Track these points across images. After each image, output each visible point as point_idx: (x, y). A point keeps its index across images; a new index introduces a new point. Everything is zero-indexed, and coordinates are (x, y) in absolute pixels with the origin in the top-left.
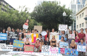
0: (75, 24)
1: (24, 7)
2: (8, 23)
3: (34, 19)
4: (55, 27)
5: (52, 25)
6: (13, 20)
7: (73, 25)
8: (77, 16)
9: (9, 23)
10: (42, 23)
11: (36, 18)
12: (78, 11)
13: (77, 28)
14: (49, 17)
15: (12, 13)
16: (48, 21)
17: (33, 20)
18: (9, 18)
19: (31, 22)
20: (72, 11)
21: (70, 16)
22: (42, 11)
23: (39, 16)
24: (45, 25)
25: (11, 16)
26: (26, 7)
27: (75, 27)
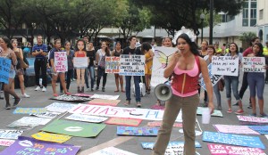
4: (191, 19)
7: (249, 9)
10: (153, 7)
13: (262, 17)
19: (120, 7)
27: (254, 13)
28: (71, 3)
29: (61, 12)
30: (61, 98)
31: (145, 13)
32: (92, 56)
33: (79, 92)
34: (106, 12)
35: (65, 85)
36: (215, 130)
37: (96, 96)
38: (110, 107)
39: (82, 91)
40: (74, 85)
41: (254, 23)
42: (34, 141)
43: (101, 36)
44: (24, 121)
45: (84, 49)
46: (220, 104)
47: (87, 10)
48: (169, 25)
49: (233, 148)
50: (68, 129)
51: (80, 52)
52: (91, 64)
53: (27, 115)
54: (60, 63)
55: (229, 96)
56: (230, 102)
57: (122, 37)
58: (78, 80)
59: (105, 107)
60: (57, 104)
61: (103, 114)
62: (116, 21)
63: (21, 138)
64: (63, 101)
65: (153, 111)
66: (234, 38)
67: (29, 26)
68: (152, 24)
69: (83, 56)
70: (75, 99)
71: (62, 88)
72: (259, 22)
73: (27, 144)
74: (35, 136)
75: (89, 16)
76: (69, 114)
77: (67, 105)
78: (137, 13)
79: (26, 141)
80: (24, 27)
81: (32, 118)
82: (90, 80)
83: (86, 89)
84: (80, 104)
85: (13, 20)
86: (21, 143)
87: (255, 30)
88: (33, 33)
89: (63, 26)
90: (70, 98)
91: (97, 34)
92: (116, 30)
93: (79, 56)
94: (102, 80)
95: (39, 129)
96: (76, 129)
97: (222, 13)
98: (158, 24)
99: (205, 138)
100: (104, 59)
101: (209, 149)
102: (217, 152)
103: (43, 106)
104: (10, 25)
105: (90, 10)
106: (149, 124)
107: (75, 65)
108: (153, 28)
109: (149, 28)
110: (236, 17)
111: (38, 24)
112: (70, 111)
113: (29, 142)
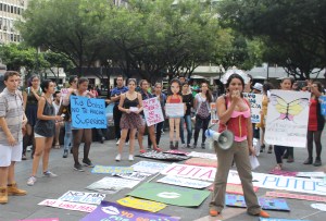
2: (138, 48)
5: (306, 47)
6: (152, 35)
9: (142, 48)
10: (267, 37)
14: (295, 16)
16: (289, 30)
17: (230, 30)
18: (138, 28)
19: (222, 38)
23: (253, 13)
24: (277, 48)
25: (145, 23)
28: (159, 34)
29: (145, 45)
30: (149, 155)
31: (255, 45)
32: (189, 101)
33: (172, 148)
34: (203, 44)
37: (193, 154)
38: (214, 170)
39: (176, 148)
40: (165, 139)
42: (121, 208)
43: (195, 77)
44: (105, 183)
45: (179, 93)
47: (179, 42)
48: (289, 61)
50: (161, 195)
51: (175, 97)
52: (188, 112)
53: (109, 175)
58: (171, 134)
59: (208, 169)
60: (146, 162)
61: (205, 178)
62: (217, 56)
63: (104, 203)
64: (152, 159)
65: (272, 177)
67: (104, 63)
68: (264, 61)
69: (177, 101)
70: (168, 157)
71: (150, 143)
73: (112, 211)
74: (121, 202)
75: (181, 49)
76: (161, 176)
77: (158, 164)
78: (244, 45)
79: (111, 208)
80: (98, 64)
81: (115, 179)
82: (185, 133)
83: (180, 145)
84: (174, 164)
85: (85, 57)
86: (104, 209)
88: (109, 72)
89: (147, 63)
90: (160, 156)
91: (191, 73)
92: (215, 69)
94: (201, 134)
95: (125, 193)
96: (173, 196)
98: (273, 60)
100: (204, 105)
104: (81, 63)
105: (183, 42)
106: (268, 193)
107: (167, 113)
108: (265, 65)
109: (260, 65)
111: (115, 61)
112: (163, 173)
113: (115, 209)
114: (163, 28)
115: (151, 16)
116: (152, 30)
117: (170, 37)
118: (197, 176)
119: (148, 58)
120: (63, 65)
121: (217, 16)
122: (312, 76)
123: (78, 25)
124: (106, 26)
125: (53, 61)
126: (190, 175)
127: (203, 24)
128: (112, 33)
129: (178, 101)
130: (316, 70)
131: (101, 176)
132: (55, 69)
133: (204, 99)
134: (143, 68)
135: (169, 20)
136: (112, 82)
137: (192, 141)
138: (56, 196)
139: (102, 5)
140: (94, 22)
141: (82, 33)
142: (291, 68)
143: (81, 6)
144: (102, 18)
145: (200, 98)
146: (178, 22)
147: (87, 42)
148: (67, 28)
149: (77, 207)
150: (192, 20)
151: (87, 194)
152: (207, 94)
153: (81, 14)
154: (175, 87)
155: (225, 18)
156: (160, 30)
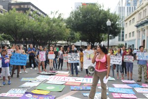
0: (123, 32)
1: (57, 12)
2: (38, 34)
3: (70, 28)
4: (98, 37)
5: (93, 36)
6: (43, 30)
7: (121, 34)
8: (126, 22)
10: (81, 32)
11: (72, 26)
12: (128, 15)
13: (126, 38)
15: (41, 21)
18: (38, 27)
19: (67, 32)
20: (119, 17)
21: (117, 23)
22: (81, 17)
23: (77, 24)
24: (84, 36)
25: (40, 26)
26: (59, 13)
27: (123, 36)
28: (45, 30)
29: (40, 33)
30: (42, 73)
31: (77, 35)
32: (56, 53)
33: (51, 70)
34: (61, 34)
35: (44, 67)
36: (113, 87)
37: (58, 72)
38: (66, 77)
40: (48, 67)
41: (123, 40)
42: (33, 94)
43: (57, 45)
44: (26, 85)
45: (53, 51)
46: (114, 75)
47: (52, 33)
48: (88, 40)
49: (123, 94)
50: (48, 88)
51: (51, 52)
52: (56, 57)
53: (28, 81)
54: (42, 57)
55: (118, 71)
56: (118, 74)
57: (67, 45)
58: (50, 65)
59: (64, 77)
60: (41, 76)
61: (63, 80)
62: (65, 38)
63: (26, 93)
64: (44, 74)
65: (85, 79)
66: (115, 46)
67: (25, 39)
68: (80, 40)
70: (49, 73)
71: (43, 68)
72: (125, 40)
74: (33, 92)
75: (53, 35)
76: (47, 81)
77: (46, 76)
78: (74, 34)
79: (29, 94)
80: (22, 40)
81: (30, 83)
82: (55, 65)
84: (52, 76)
85: (17, 37)
86: (26, 95)
87: (123, 43)
88: (27, 43)
89: (41, 40)
90: (47, 73)
92: (64, 42)
93: (51, 53)
95: (34, 88)
96: (52, 88)
97: (110, 35)
98: (83, 39)
99: (110, 91)
100: (62, 55)
101: (112, 95)
102: (116, 96)
103: (35, 77)
104: (16, 39)
105: (54, 33)
108: (80, 41)
109: (79, 41)
110: (116, 37)
111: (29, 39)
112: (48, 79)
113: (31, 95)
114: (47, 28)
115: (43, 23)
116: (43, 28)
117: (49, 31)
118: (60, 80)
119: (41, 38)
120: (9, 39)
121: (65, 24)
122: (95, 45)
123: (15, 25)
124: (26, 26)
125: (5, 38)
126: (58, 80)
127: (61, 27)
128: (28, 28)
129: (52, 53)
130: (96, 43)
131: (25, 82)
132: (6, 41)
133: (62, 53)
134: (39, 41)
135: (49, 25)
136: (28, 46)
137: (58, 67)
138: (6, 92)
139: (24, 18)
140: (21, 24)
141: (16, 28)
142: (88, 42)
143: (16, 18)
144: (24, 23)
145: (61, 52)
146: (52, 26)
147: (19, 31)
148: (11, 26)
149: (15, 95)
150: (57, 25)
151: (19, 89)
152: (63, 51)
153: (16, 21)
154: (51, 48)
155: (68, 25)
156: (46, 28)
